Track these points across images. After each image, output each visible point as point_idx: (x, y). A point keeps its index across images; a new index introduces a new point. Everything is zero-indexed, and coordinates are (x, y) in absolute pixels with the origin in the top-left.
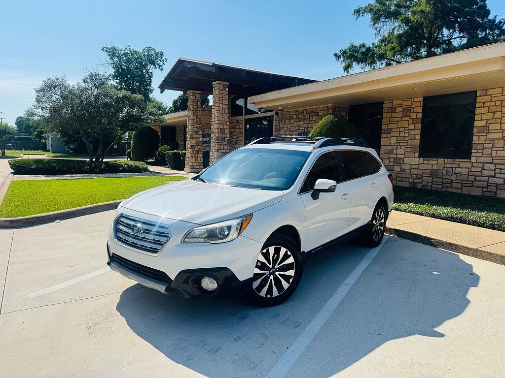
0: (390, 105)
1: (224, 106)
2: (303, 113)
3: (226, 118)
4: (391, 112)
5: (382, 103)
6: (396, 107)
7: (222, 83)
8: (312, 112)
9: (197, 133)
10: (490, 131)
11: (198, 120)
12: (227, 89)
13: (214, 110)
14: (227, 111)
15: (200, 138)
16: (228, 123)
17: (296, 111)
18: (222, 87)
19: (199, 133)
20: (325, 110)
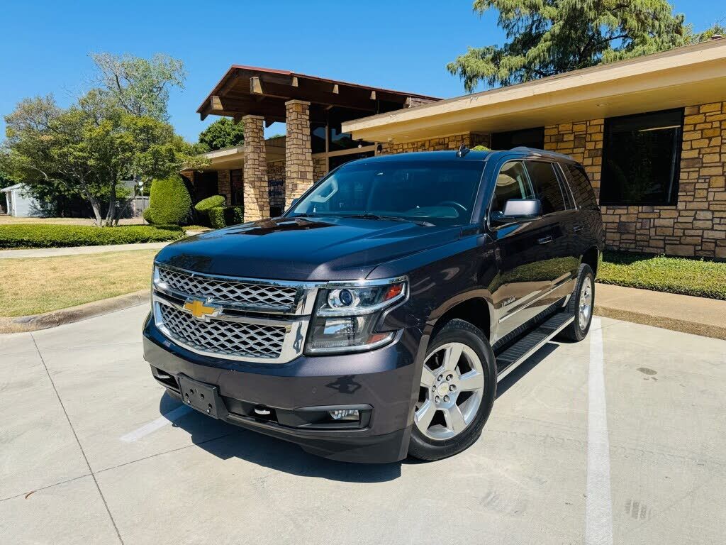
0: (554, 132)
1: (305, 138)
2: (424, 145)
3: (309, 156)
4: (557, 142)
5: (542, 129)
6: (563, 134)
7: (300, 102)
8: (439, 144)
9: (261, 180)
10: (704, 165)
11: (261, 159)
12: (308, 112)
13: (289, 143)
14: (309, 145)
15: (265, 187)
16: (311, 163)
17: (413, 144)
18: (300, 109)
19: (263, 179)
20: (459, 141)
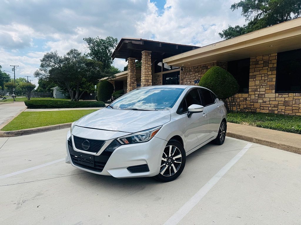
0: (255, 60)
1: (149, 66)
2: (198, 67)
3: (150, 73)
5: (249, 59)
6: (259, 61)
7: (147, 51)
8: (203, 67)
9: (133, 83)
11: (134, 75)
12: (150, 55)
13: (143, 68)
14: (150, 68)
15: (135, 86)
16: (151, 76)
17: (194, 67)
18: (147, 54)
19: (134, 83)
20: (212, 65)
